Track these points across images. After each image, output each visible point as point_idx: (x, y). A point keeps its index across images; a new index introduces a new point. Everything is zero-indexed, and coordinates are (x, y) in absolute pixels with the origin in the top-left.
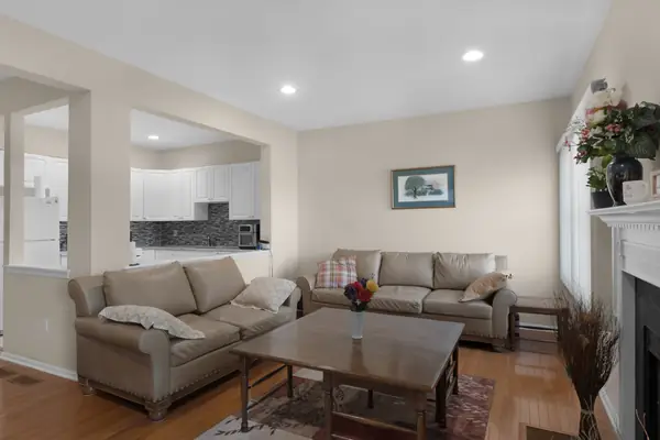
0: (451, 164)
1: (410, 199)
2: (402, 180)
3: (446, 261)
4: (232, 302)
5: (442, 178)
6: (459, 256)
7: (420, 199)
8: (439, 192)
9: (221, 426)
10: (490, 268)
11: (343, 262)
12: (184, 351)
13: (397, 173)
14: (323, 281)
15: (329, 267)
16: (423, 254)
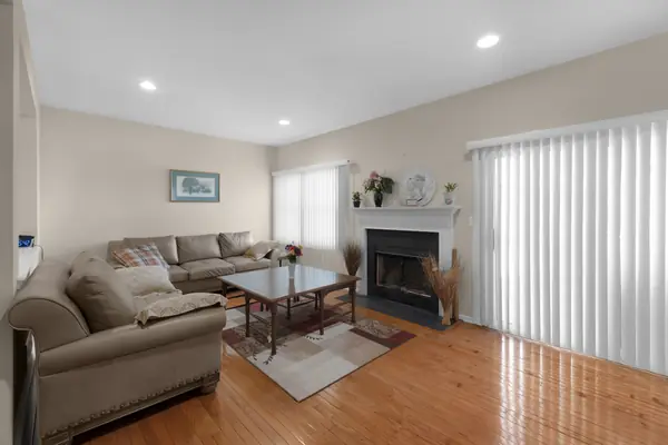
0: (218, 172)
1: (187, 195)
2: (180, 179)
5: (212, 181)
7: (194, 195)
8: (209, 191)
16: (209, 236)
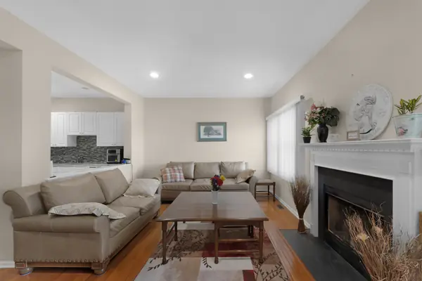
0: (225, 121)
1: (206, 137)
2: (202, 128)
3: (226, 166)
4: (125, 195)
5: (221, 128)
6: (231, 163)
7: (211, 137)
8: (220, 134)
9: (148, 265)
10: (243, 168)
11: (176, 168)
12: (116, 227)
13: (200, 124)
14: (166, 179)
15: (168, 171)
16: (214, 163)
